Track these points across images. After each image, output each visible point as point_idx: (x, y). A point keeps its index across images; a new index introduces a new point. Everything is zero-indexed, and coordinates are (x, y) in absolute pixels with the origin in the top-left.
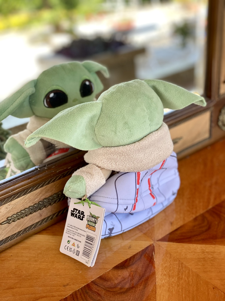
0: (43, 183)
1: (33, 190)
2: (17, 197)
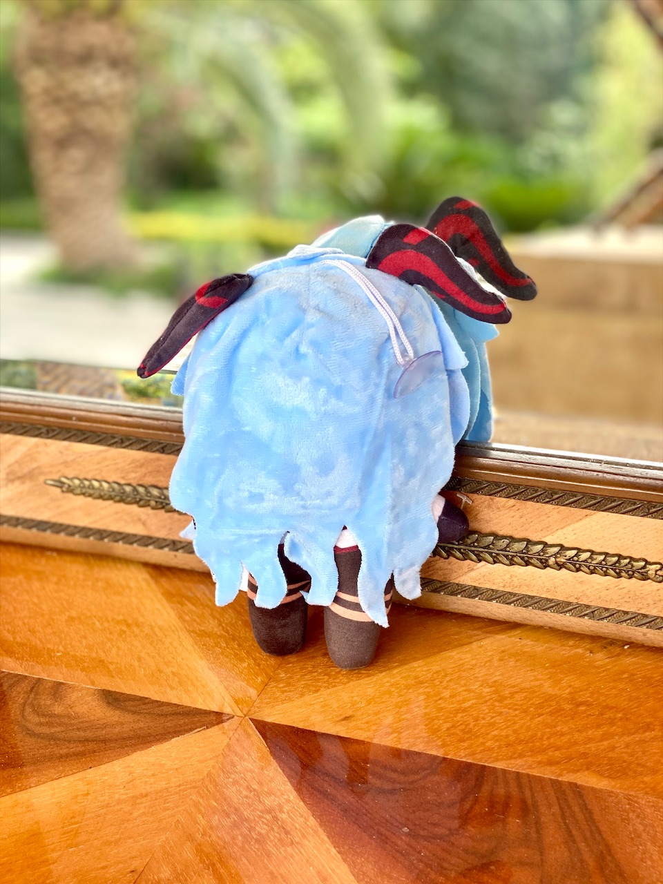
0: (148, 443)
1: (124, 445)
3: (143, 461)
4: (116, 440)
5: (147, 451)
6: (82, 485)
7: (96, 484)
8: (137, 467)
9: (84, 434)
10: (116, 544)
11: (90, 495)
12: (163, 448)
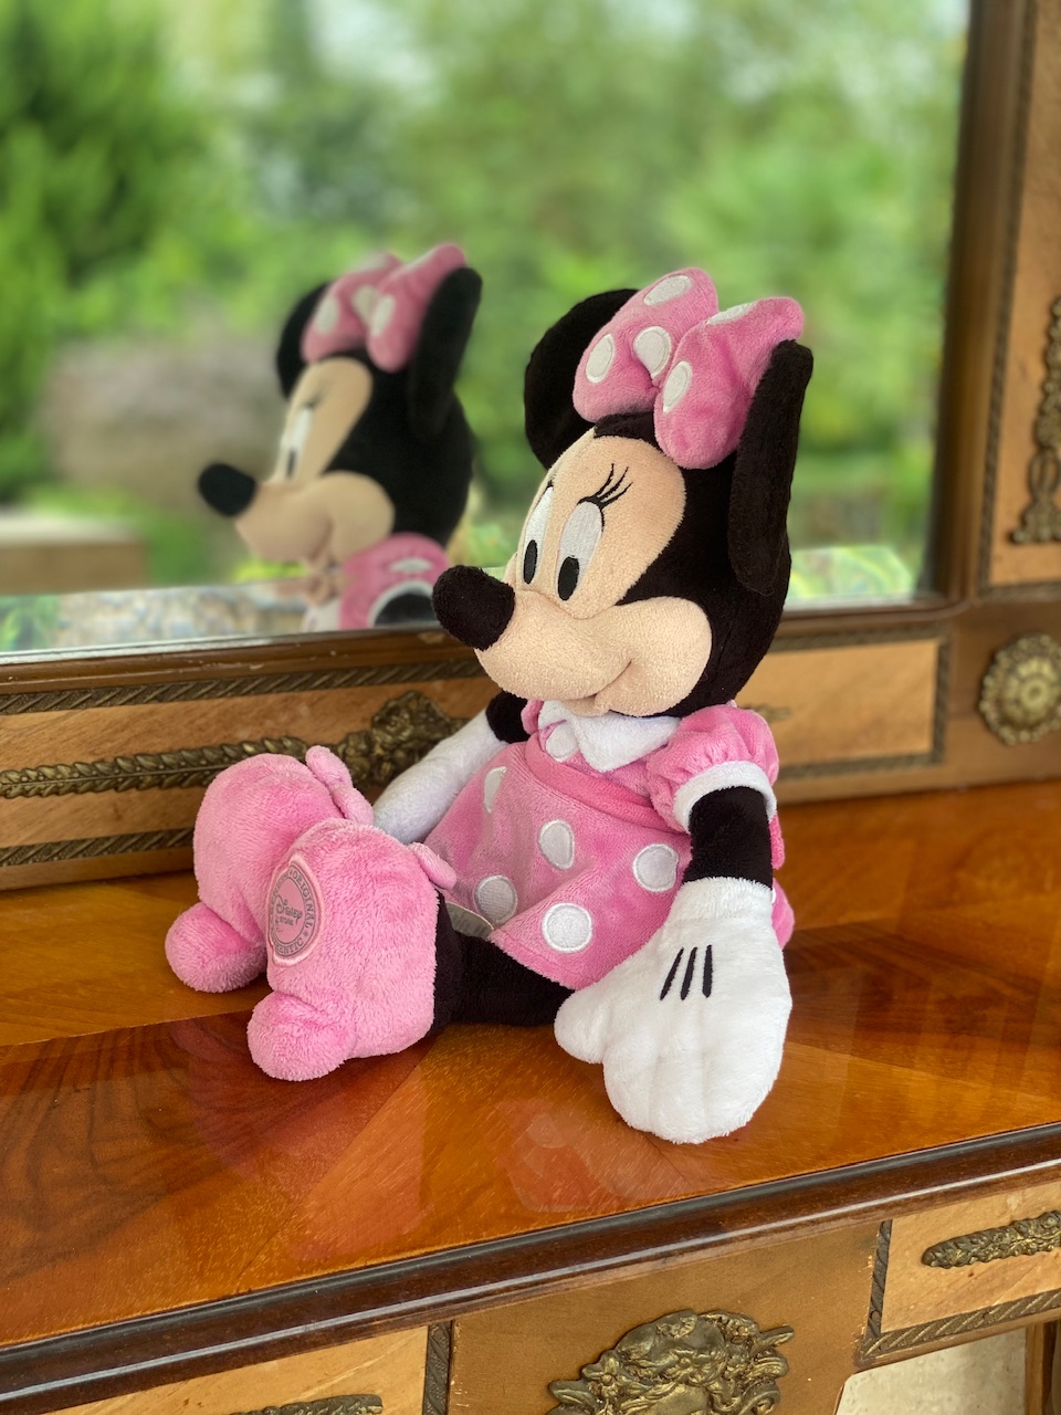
2: (30, 704)
3: (126, 720)
4: (89, 695)
5: (135, 704)
6: (24, 779)
7: (48, 772)
8: (116, 731)
9: (34, 697)
10: (74, 860)
11: (39, 793)
12: (162, 693)
